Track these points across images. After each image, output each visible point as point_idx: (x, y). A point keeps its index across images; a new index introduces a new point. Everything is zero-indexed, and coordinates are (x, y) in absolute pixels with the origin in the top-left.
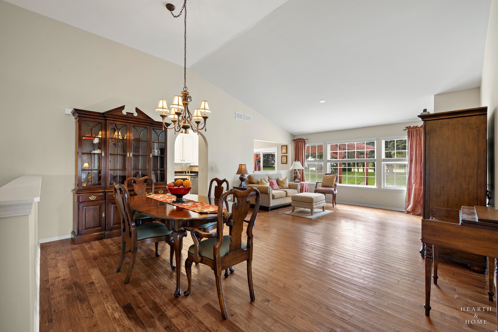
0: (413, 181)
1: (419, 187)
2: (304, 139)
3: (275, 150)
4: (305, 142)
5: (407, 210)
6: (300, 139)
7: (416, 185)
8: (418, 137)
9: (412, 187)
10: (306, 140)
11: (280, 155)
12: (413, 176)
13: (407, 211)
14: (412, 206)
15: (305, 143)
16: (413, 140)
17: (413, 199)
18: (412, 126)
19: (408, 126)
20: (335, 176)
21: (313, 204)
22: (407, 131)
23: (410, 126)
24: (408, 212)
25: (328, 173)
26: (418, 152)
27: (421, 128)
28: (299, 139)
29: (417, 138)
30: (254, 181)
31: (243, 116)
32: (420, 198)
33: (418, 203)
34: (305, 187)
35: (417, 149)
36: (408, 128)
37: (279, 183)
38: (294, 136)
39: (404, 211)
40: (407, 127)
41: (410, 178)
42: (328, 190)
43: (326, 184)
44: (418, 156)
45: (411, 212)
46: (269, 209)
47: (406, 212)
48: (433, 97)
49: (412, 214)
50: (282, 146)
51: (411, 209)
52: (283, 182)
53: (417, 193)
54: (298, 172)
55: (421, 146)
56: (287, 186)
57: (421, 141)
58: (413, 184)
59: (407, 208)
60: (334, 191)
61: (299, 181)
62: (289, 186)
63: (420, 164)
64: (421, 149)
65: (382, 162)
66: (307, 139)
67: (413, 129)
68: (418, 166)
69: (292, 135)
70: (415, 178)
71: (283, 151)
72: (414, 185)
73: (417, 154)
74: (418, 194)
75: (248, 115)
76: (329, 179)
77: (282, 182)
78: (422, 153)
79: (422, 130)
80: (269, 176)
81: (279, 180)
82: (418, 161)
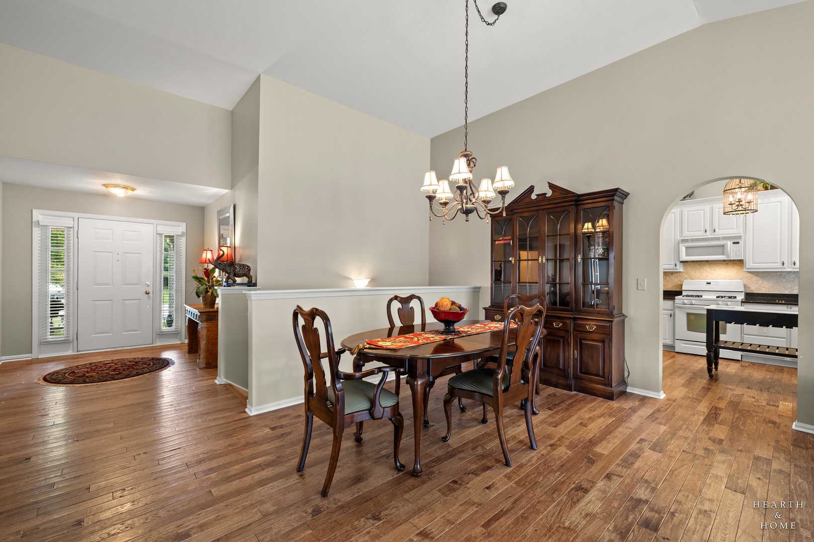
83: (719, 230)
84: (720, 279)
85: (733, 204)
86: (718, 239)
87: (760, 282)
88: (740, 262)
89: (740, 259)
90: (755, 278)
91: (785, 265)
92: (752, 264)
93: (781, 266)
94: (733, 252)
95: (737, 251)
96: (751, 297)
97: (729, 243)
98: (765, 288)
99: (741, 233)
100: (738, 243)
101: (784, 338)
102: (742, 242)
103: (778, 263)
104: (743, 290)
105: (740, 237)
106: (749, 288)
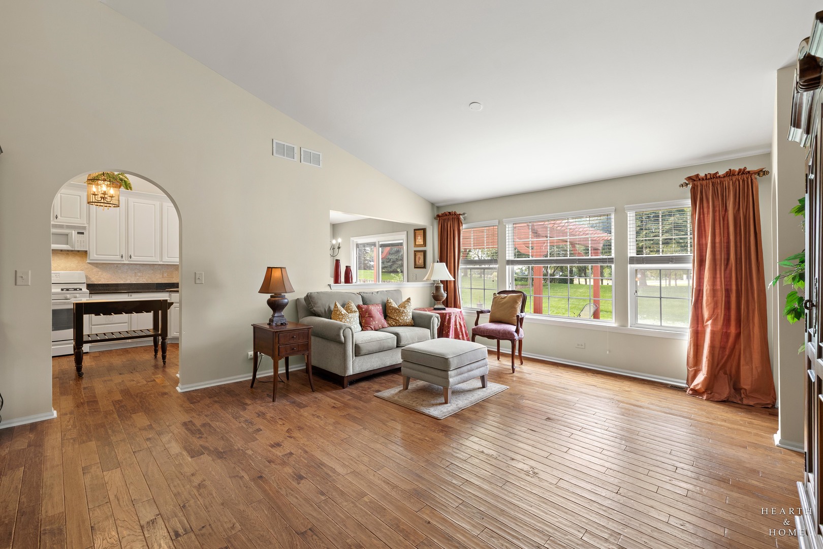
0: (706, 314)
1: (722, 328)
2: (458, 213)
3: (403, 240)
4: (459, 219)
5: (692, 387)
6: (450, 213)
7: (713, 324)
8: (719, 203)
9: (704, 328)
10: (461, 217)
11: (413, 249)
12: (707, 300)
13: (692, 390)
14: (705, 379)
15: (459, 223)
16: (705, 210)
17: (709, 360)
18: (702, 175)
19: (692, 174)
20: (519, 297)
21: (447, 375)
22: (690, 186)
23: (697, 176)
24: (696, 393)
25: (507, 289)
26: (717, 240)
27: (726, 179)
28: (447, 213)
29: (716, 203)
30: (319, 308)
31: (297, 151)
32: (726, 357)
33: (721, 369)
34: (456, 322)
35: (717, 231)
36: (693, 179)
37: (389, 312)
38: (438, 208)
39: (685, 385)
40: (690, 178)
41: (700, 305)
42: (501, 331)
43: (498, 316)
44: (718, 250)
45: (703, 393)
46: (346, 381)
47: (691, 392)
48: (774, 76)
49: (705, 397)
50: (415, 230)
51: (703, 385)
52: (397, 311)
53: (717, 344)
54: (440, 287)
55: (728, 224)
56: (408, 318)
57: (726, 210)
58: (708, 320)
59: (693, 381)
60: (516, 334)
61: (443, 307)
62: (413, 318)
63: (725, 270)
64: (726, 230)
65: (629, 266)
66: (464, 214)
67: (704, 182)
68: (718, 275)
69: (433, 205)
70: (712, 305)
71: (417, 241)
72: (709, 322)
73: (718, 245)
74: (721, 347)
75: (312, 152)
76: (505, 303)
77: (395, 309)
78: (728, 242)
79: (729, 183)
80: (365, 295)
81: (390, 305)
82: (718, 263)
83: (61, 217)
84: (60, 270)
85: (96, 195)
86: (61, 227)
87: (100, 273)
88: (84, 254)
89: (85, 250)
90: (95, 270)
91: (124, 258)
92: (95, 256)
93: (120, 259)
94: (77, 243)
95: (82, 242)
96: (94, 288)
97: (74, 233)
98: (104, 278)
99: (84, 224)
100: (83, 233)
101: (126, 323)
102: (86, 233)
103: (117, 256)
104: (85, 281)
105: (84, 228)
106: (89, 279)
